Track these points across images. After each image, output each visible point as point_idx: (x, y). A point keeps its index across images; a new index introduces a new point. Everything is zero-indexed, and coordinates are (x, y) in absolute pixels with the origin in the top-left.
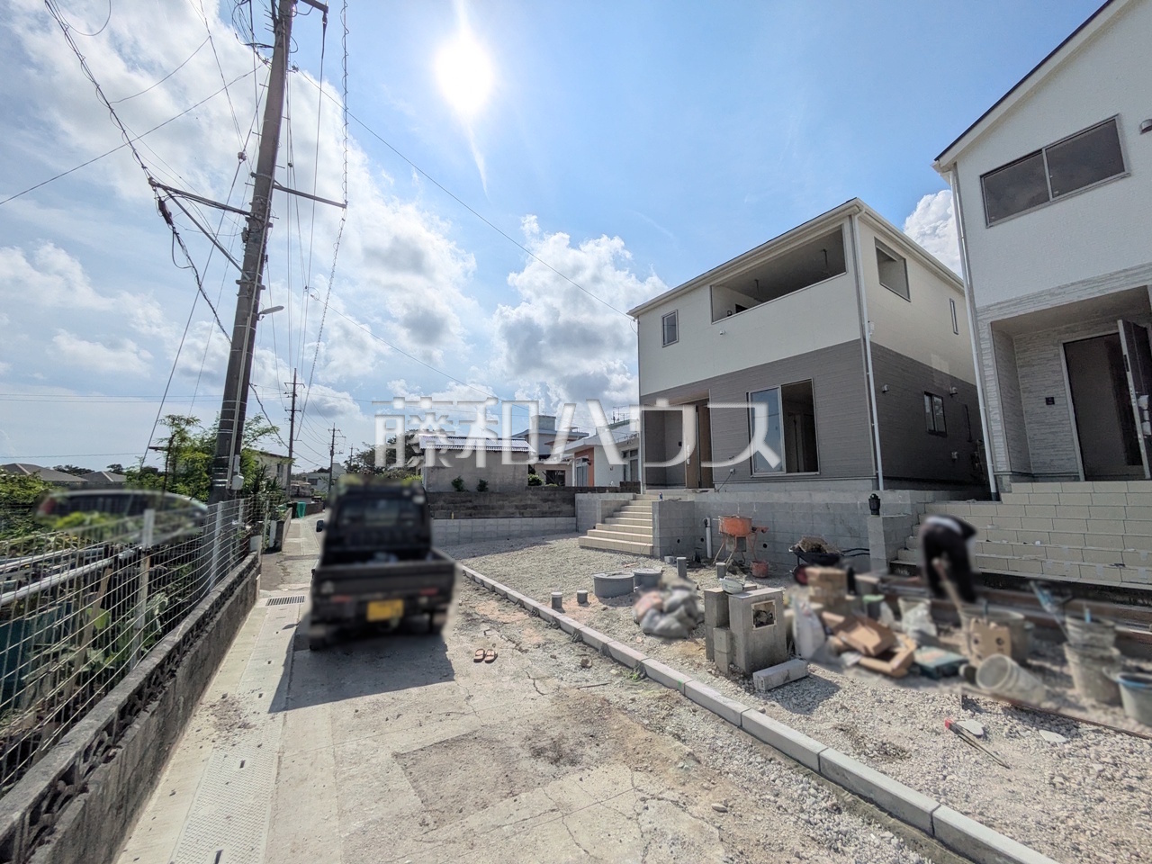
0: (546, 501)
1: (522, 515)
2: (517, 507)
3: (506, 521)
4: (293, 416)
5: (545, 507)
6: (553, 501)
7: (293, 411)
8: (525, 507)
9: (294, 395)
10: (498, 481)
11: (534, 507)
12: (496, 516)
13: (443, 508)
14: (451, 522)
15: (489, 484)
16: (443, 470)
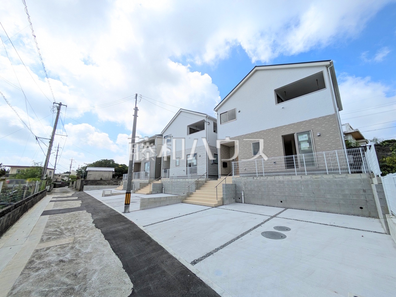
2: (108, 183)
3: (105, 186)
4: (57, 157)
6: (117, 182)
9: (58, 151)
10: (105, 178)
12: (103, 185)
13: (90, 183)
14: (91, 186)
15: (102, 178)
16: (91, 175)
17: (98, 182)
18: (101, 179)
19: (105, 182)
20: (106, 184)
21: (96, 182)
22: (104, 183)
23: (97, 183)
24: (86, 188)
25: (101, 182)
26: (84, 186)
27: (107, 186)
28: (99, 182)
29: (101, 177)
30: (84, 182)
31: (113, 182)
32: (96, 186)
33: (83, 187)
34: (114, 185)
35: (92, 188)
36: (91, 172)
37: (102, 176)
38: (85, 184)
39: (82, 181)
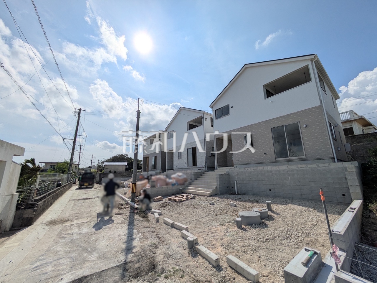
0: (128, 174)
1: (123, 177)
2: (122, 176)
4: (80, 154)
5: (128, 175)
6: (129, 174)
7: (80, 152)
8: (123, 176)
9: (81, 148)
10: (119, 171)
11: (125, 175)
16: (107, 169)
19: (119, 175)
27: (121, 178)
33: (101, 180)
34: (127, 177)
36: (107, 166)
38: (103, 176)
39: (100, 174)
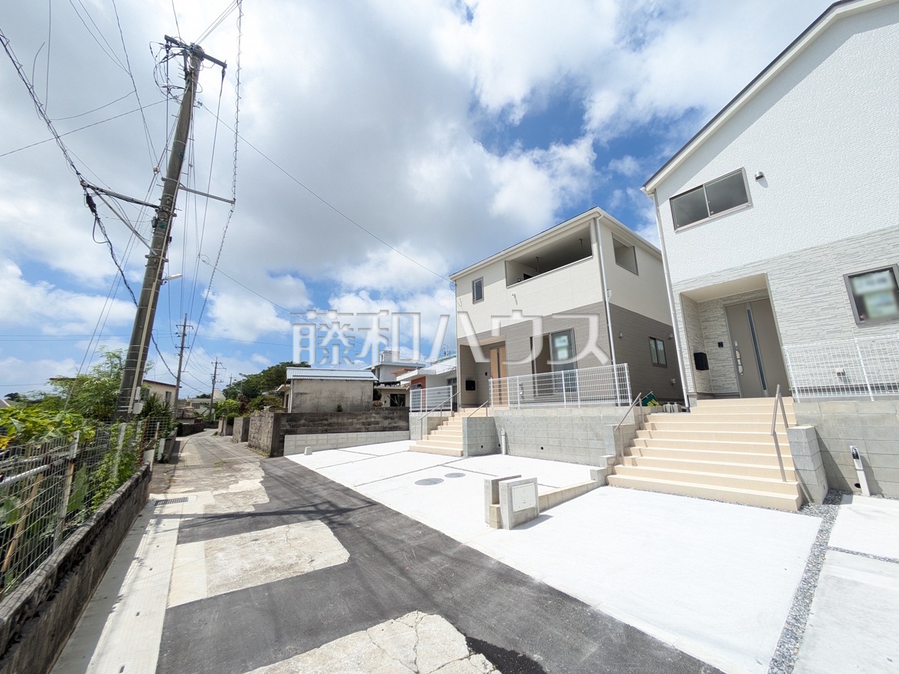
0: (386, 418)
1: (368, 430)
2: (363, 424)
3: (354, 435)
5: (386, 423)
6: (392, 418)
8: (369, 424)
9: (184, 335)
10: (349, 404)
11: (377, 423)
12: (347, 431)
13: (304, 425)
14: (310, 436)
15: (343, 406)
16: (305, 396)
17: (330, 421)
18: (339, 409)
19: (355, 421)
20: (358, 426)
21: (325, 422)
22: (352, 424)
23: (330, 425)
24: (292, 443)
25: (340, 421)
26: (287, 437)
27: (363, 434)
28: (334, 420)
29: (337, 403)
30: (284, 422)
31: (379, 420)
32: (325, 436)
33: (283, 441)
34: (384, 429)
35: (314, 443)
36: (304, 384)
37: (342, 397)
38: (288, 427)
39: (277, 419)
